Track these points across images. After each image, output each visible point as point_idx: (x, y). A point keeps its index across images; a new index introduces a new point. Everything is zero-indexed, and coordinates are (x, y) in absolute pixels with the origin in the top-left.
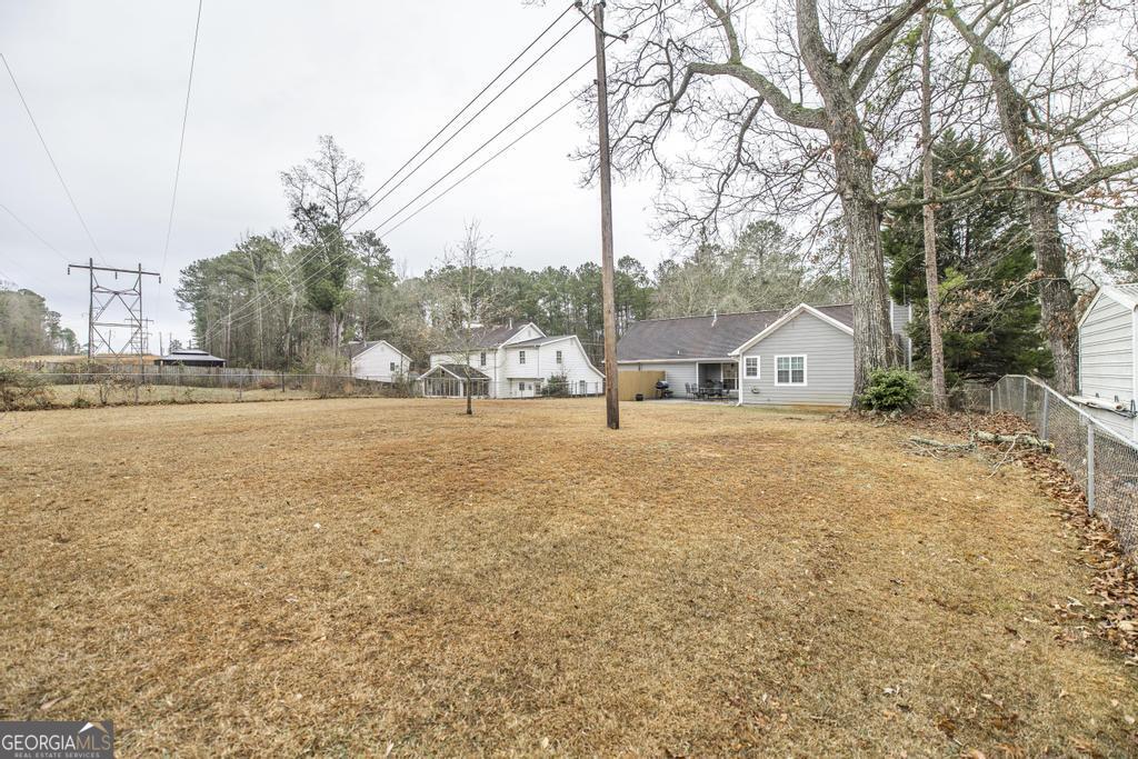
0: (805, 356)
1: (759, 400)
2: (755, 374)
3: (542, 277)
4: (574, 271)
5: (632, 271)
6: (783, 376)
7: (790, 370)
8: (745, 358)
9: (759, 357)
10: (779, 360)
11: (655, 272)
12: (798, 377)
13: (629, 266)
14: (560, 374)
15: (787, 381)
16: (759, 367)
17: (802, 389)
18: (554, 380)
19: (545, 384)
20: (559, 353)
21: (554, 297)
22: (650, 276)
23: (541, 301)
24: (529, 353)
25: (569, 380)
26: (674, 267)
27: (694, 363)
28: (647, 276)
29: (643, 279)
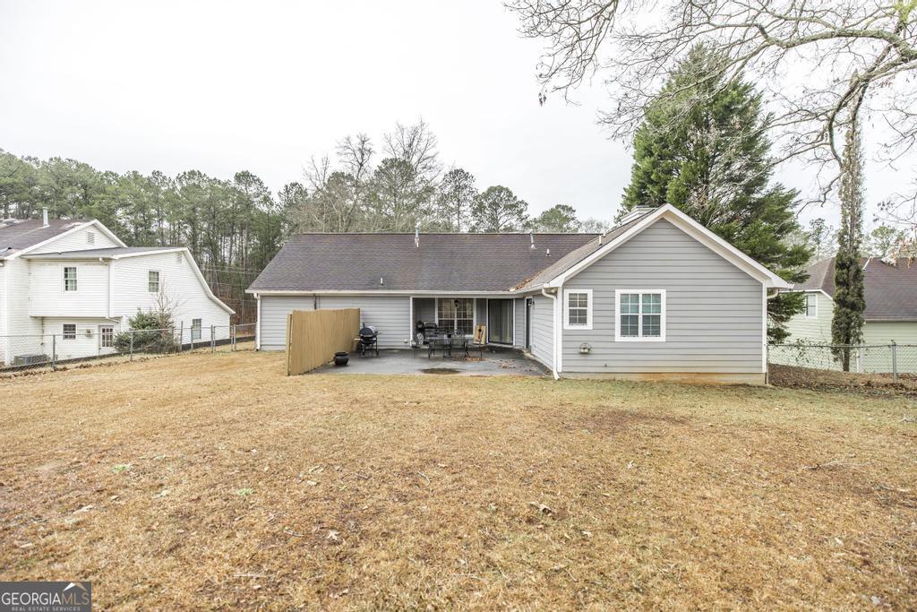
0: (663, 292)
1: (591, 365)
2: (583, 321)
3: (123, 182)
4: (173, 178)
5: (253, 189)
6: (629, 325)
7: (640, 316)
8: (567, 292)
9: (590, 292)
10: (624, 297)
11: (280, 194)
12: (652, 326)
13: (249, 184)
14: (156, 309)
15: (635, 333)
16: (590, 309)
17: (656, 346)
18: (143, 322)
19: (123, 328)
20: (154, 275)
21: (142, 208)
22: (276, 199)
23: (120, 212)
24: (83, 272)
25: (176, 320)
26: (302, 192)
27: (406, 297)
28: (271, 197)
29: (266, 199)
